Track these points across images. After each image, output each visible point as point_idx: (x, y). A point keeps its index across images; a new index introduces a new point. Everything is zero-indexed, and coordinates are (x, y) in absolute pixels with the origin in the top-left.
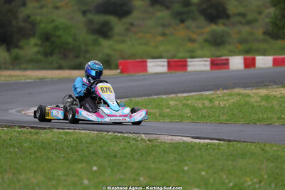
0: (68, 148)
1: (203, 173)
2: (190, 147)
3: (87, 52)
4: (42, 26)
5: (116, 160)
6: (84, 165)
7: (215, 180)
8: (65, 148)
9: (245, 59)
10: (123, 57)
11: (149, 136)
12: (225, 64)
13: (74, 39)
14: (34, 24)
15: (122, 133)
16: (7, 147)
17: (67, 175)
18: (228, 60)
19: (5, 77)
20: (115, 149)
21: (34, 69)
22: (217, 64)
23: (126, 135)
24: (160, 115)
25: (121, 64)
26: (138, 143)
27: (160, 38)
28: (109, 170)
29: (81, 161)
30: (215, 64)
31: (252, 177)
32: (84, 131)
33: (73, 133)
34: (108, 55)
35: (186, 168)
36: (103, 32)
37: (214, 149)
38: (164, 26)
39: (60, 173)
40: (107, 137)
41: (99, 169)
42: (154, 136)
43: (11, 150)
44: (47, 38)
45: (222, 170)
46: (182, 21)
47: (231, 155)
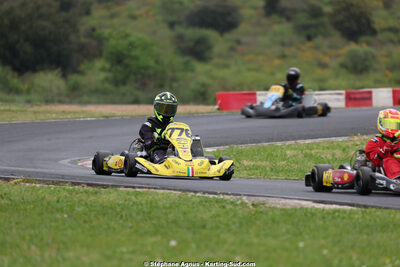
0: (138, 214)
1: (325, 252)
2: (309, 215)
3: (174, 80)
4: (112, 42)
5: (205, 232)
6: (158, 238)
7: (340, 261)
8: (134, 215)
9: (394, 92)
10: (224, 88)
11: (253, 199)
12: (366, 99)
13: (157, 62)
14: (100, 40)
15: (216, 194)
16: (52, 213)
17: (133, 252)
18: (370, 93)
19: (56, 113)
20: (204, 216)
21: (98, 103)
22: (355, 99)
23: (222, 197)
24: (272, 170)
25: (220, 96)
26: (237, 208)
27: (277, 62)
28: (193, 246)
29: (155, 234)
30: (351, 99)
31: (394, 258)
32: (162, 191)
33: (146, 194)
34: (204, 85)
35: (301, 244)
36: (198, 52)
37: (343, 218)
38: (283, 44)
39: (124, 250)
40: (194, 199)
41: (179, 243)
42: (261, 199)
43: (58, 216)
44: (118, 59)
45: (353, 247)
46: (309, 38)
47: (368, 226)
